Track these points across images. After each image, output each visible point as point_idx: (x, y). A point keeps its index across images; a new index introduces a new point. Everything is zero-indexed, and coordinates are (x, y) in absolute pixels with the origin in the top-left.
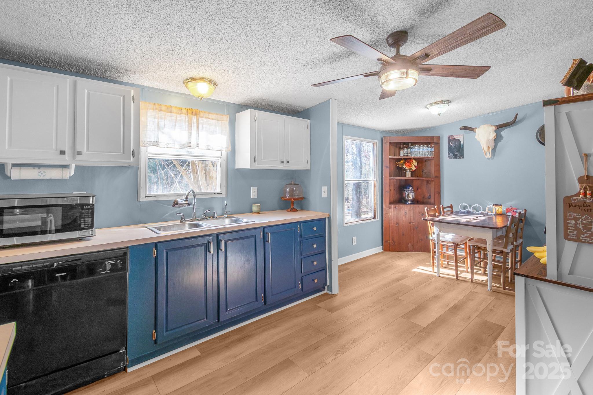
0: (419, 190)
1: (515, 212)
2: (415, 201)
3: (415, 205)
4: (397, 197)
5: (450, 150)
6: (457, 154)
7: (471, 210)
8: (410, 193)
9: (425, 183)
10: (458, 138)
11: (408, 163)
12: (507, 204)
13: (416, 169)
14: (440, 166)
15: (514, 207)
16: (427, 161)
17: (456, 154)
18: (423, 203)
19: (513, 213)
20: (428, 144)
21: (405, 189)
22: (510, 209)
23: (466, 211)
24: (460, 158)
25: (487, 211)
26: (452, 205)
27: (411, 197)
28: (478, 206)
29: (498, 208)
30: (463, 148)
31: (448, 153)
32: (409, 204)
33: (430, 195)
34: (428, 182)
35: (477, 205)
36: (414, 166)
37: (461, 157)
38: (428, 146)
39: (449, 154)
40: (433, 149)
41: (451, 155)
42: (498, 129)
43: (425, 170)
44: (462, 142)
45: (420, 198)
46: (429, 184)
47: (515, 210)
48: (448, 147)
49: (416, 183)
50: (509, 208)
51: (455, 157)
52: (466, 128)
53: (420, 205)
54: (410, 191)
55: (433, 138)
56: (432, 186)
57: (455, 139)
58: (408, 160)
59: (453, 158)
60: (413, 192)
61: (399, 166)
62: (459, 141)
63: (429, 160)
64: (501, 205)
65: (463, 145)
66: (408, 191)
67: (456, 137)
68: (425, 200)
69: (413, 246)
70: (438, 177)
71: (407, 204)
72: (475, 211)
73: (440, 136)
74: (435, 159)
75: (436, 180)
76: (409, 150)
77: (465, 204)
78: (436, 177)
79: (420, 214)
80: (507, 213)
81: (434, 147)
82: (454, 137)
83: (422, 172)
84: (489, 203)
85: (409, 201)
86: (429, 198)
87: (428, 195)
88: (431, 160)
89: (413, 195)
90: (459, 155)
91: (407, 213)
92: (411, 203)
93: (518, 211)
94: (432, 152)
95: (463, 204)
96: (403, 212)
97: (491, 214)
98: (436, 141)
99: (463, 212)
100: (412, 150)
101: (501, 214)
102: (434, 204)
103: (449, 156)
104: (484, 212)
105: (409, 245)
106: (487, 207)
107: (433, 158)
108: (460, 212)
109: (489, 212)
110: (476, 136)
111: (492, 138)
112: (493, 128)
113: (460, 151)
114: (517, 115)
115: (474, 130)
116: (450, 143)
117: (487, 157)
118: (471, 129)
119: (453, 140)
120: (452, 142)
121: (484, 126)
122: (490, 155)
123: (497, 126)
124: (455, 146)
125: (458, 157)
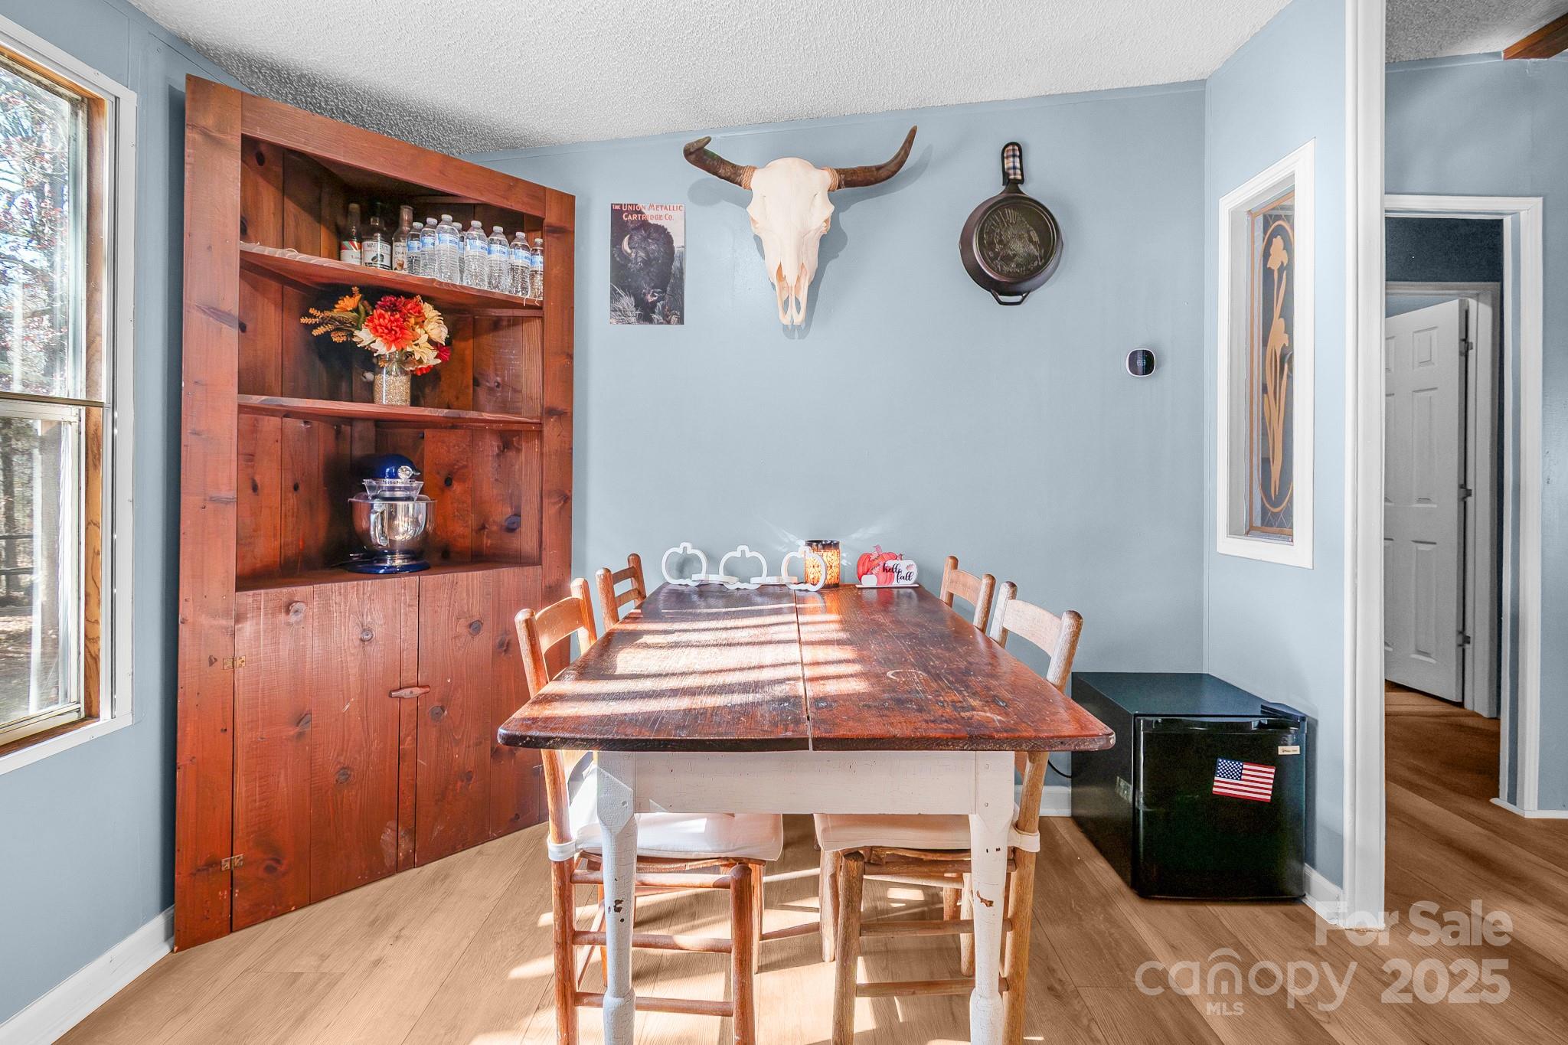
0: (457, 487)
1: (891, 570)
2: (430, 555)
3: (430, 580)
4: (316, 530)
5: (622, 278)
6: (654, 304)
7: (715, 579)
8: (400, 503)
9: (491, 445)
10: (659, 223)
11: (387, 315)
12: (854, 536)
13: (439, 361)
14: (571, 357)
15: (885, 550)
16: (505, 323)
17: (650, 299)
18: (479, 558)
19: (883, 575)
21: (366, 482)
22: (873, 557)
23: (692, 581)
24: (669, 323)
25: (785, 578)
26: (636, 559)
27: (404, 530)
28: (748, 554)
29: (829, 555)
30: (681, 271)
31: (613, 290)
32: (392, 572)
33: (518, 515)
34: (509, 438)
35: (746, 548)
36: (430, 341)
37: (674, 318)
38: (511, 238)
39: (614, 297)
40: (539, 259)
41: (627, 302)
42: (839, 187)
43: (491, 376)
44: (678, 243)
45: (461, 531)
46: (511, 454)
47: (890, 564)
49: (439, 449)
50: (868, 556)
51: (646, 314)
52: (703, 162)
53: (465, 574)
54: (399, 494)
55: (539, 193)
56: (527, 462)
57: (644, 225)
58: (388, 298)
59: (633, 319)
60: (419, 499)
61: (328, 334)
62: (662, 234)
63: (515, 322)
64: (836, 547)
65: (682, 259)
66: (387, 494)
67: (651, 216)
68: (487, 542)
69: (413, 833)
70: (562, 414)
71: (382, 571)
72: (735, 579)
73: (573, 197)
74: (550, 312)
75: (551, 429)
76: (400, 247)
77: (690, 551)
78: (551, 412)
79: (462, 629)
80: (860, 579)
81: (542, 252)
82: (640, 212)
83: (476, 383)
84: (792, 538)
85: (392, 553)
86: (511, 530)
87: (508, 511)
88: (529, 319)
89: (422, 518)
90: (663, 307)
91: (378, 631)
92: (403, 569)
93: (903, 565)
94: (534, 274)
95: (680, 550)
96: (346, 634)
97: (802, 587)
98: (551, 218)
99: (680, 588)
100: (415, 244)
101: (836, 586)
102: (537, 562)
103: (614, 310)
104: (772, 580)
105: (388, 836)
106: (787, 558)
107: (536, 309)
108: (665, 590)
109: (795, 579)
110: (753, 210)
111: (820, 227)
112: (825, 179)
113: (668, 288)
114: (913, 132)
115: (744, 178)
116: (621, 244)
117: (786, 321)
118: (728, 171)
119: (637, 229)
120: (630, 238)
121: (789, 160)
122: (799, 310)
123: (840, 172)
124: (647, 262)
125: (660, 313)
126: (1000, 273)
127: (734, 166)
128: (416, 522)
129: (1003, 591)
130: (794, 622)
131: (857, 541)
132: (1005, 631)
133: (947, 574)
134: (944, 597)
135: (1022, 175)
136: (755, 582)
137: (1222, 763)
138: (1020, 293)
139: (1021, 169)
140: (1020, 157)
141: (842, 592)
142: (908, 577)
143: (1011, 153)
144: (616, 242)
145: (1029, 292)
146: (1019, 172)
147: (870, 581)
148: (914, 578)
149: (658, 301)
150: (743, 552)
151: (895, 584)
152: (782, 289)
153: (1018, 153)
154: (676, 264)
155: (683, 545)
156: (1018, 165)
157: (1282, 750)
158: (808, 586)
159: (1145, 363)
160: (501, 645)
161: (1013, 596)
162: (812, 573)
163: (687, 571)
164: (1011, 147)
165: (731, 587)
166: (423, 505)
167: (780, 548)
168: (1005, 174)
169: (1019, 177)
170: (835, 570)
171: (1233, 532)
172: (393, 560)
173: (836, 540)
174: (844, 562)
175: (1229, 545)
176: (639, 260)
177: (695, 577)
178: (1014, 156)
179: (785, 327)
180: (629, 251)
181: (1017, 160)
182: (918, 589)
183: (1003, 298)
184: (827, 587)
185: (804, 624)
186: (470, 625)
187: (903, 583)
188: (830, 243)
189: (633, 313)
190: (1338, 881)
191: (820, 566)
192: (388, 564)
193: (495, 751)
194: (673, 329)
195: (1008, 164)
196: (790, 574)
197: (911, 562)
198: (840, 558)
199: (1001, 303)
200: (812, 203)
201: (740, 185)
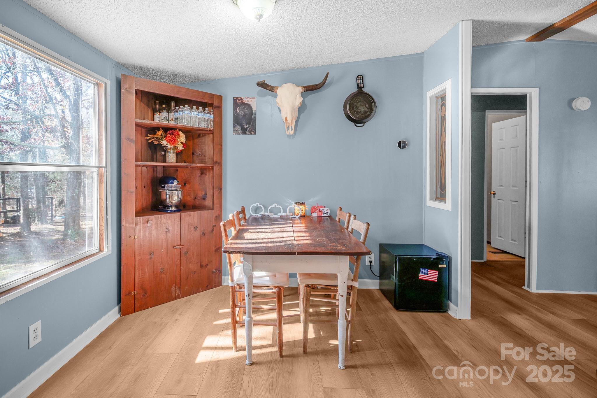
0: (188, 186)
1: (322, 211)
2: (182, 207)
3: (183, 214)
4: (146, 200)
5: (237, 121)
6: (247, 128)
7: (267, 214)
8: (174, 192)
9: (198, 173)
11: (171, 136)
12: (310, 200)
13: (183, 148)
14: (222, 146)
15: (319, 205)
16: (201, 135)
17: (245, 127)
18: (195, 208)
19: (319, 213)
20: (203, 105)
21: (164, 185)
22: (316, 207)
23: (260, 215)
24: (251, 134)
25: (288, 214)
26: (243, 208)
27: (175, 199)
28: (277, 206)
29: (302, 207)
30: (255, 117)
31: (234, 124)
32: (172, 212)
33: (206, 194)
34: (203, 171)
35: (276, 204)
36: (181, 143)
37: (253, 133)
38: (204, 110)
39: (235, 126)
40: (212, 116)
41: (238, 128)
42: (304, 92)
43: (198, 152)
44: (254, 109)
45: (189, 199)
46: (204, 176)
47: (321, 209)
48: (234, 114)
49: (183, 174)
50: (314, 207)
51: (244, 131)
52: (263, 85)
53: (193, 212)
54: (173, 189)
55: (212, 96)
56: (209, 178)
57: (244, 104)
58: (170, 131)
59: (240, 133)
60: (179, 190)
61: (153, 141)
62: (249, 106)
63: (204, 135)
64: (304, 204)
65: (255, 114)
66: (170, 189)
67: (246, 101)
68: (197, 203)
69: (180, 288)
70: (220, 164)
71: (169, 212)
72: (273, 214)
73: (222, 96)
74: (215, 133)
75: (216, 168)
76: (172, 114)
77: (259, 205)
78: (216, 163)
79: (192, 229)
80: (312, 214)
81: (213, 114)
82: (243, 100)
83: (193, 154)
84: (290, 201)
85: (171, 206)
86: (204, 199)
87: (203, 193)
88: (209, 134)
89: (180, 196)
90: (250, 129)
91: (170, 229)
92: (175, 211)
93: (325, 210)
95: (256, 205)
96: (162, 229)
97: (294, 216)
98: (216, 103)
99: (256, 217)
100: (177, 114)
101: (304, 216)
102: (212, 209)
103: (234, 130)
104: (284, 214)
105: (173, 289)
106: (289, 207)
107: (212, 132)
108: (251, 217)
109: (291, 214)
110: (278, 100)
111: (299, 105)
112: (300, 90)
113: (251, 124)
114: (328, 74)
115: (275, 90)
116: (236, 110)
117: (288, 133)
118: (270, 88)
119: (242, 105)
120: (239, 108)
121: (289, 84)
122: (292, 130)
123: (304, 87)
124: (245, 115)
125: (249, 131)
126: (355, 117)
127: (272, 87)
128: (178, 197)
129: (352, 217)
130: (291, 226)
131: (311, 202)
132: (352, 229)
133: (339, 212)
134: (337, 219)
135: (363, 85)
136: (279, 215)
137: (422, 270)
138: (362, 123)
139: (363, 83)
140: (363, 79)
141: (306, 218)
142: (327, 213)
143: (359, 78)
144: (235, 109)
145: (365, 123)
146: (362, 84)
147: (315, 215)
148: (329, 214)
149: (248, 127)
150: (275, 206)
151: (323, 215)
152: (287, 123)
153: (362, 78)
154: (253, 116)
155: (256, 203)
156: (362, 82)
157: (440, 266)
158: (296, 216)
160: (203, 233)
161: (355, 219)
162: (297, 212)
163: (257, 211)
164: (359, 77)
165: (272, 216)
166: (180, 192)
167: (287, 204)
168: (358, 85)
169: (362, 86)
170: (304, 211)
171: (431, 199)
172: (172, 208)
173: (304, 202)
175: (430, 203)
176: (242, 115)
177: (260, 213)
178: (360, 79)
179: (288, 135)
180: (239, 112)
181: (362, 80)
182: (330, 217)
183: (357, 124)
184: (301, 216)
185: (294, 227)
186: (194, 228)
187: (325, 215)
188: (302, 109)
189: (240, 131)
190: (457, 306)
191: (299, 210)
192: (170, 209)
193: (202, 266)
194: (253, 136)
195: (359, 82)
196: (290, 212)
197: (328, 209)
198: (306, 207)
199: (357, 126)
200: (296, 97)
201: (274, 92)
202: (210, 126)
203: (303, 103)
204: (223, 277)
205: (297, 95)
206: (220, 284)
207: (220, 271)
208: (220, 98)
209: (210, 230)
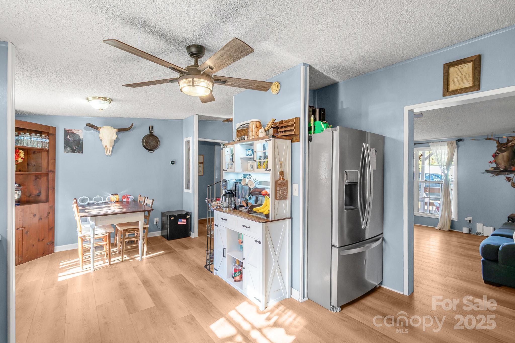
1: (129, 198)
3: (25, 206)
5: (67, 143)
6: (75, 149)
7: (92, 202)
10: (77, 133)
12: (121, 192)
13: (22, 161)
14: (55, 160)
15: (127, 194)
16: (36, 152)
18: (30, 202)
19: (127, 199)
20: (40, 133)
22: (125, 196)
24: (79, 153)
25: (107, 201)
28: (99, 197)
29: (116, 196)
30: (82, 143)
31: (65, 146)
33: (40, 192)
35: (99, 196)
36: (21, 157)
37: (80, 152)
38: (41, 136)
41: (69, 148)
42: (118, 132)
43: (33, 163)
44: (81, 138)
45: (27, 197)
46: (38, 180)
47: (128, 197)
48: (65, 140)
51: (73, 151)
52: (91, 125)
53: (32, 205)
55: (48, 127)
56: (43, 181)
57: (73, 133)
60: (20, 190)
62: (77, 135)
63: (40, 152)
64: (118, 194)
65: (82, 141)
67: (75, 132)
69: (22, 257)
70: (54, 172)
72: (96, 202)
73: (55, 128)
74: (50, 151)
75: (51, 175)
77: (85, 197)
78: (51, 171)
79: (32, 216)
81: (48, 139)
82: (72, 131)
83: (29, 165)
84: (108, 193)
86: (38, 196)
87: (38, 192)
88: (44, 152)
90: (78, 150)
93: (131, 197)
94: (46, 143)
95: (83, 197)
98: (51, 132)
99: (83, 204)
101: (118, 201)
102: (47, 201)
103: (65, 150)
104: (105, 201)
106: (107, 197)
107: (47, 151)
109: (109, 201)
110: (101, 135)
111: (115, 139)
112: (115, 130)
113: (79, 147)
114: (133, 124)
115: (99, 129)
116: (67, 137)
117: (107, 154)
118: (95, 127)
119: (71, 134)
120: (69, 136)
121: (108, 127)
122: (110, 152)
123: (118, 129)
124: (74, 141)
125: (77, 151)
126: (149, 147)
127: (96, 127)
128: (19, 195)
131: (123, 193)
132: (147, 204)
133: (139, 197)
134: (138, 201)
136: (100, 202)
137: (179, 220)
138: (153, 151)
141: (119, 202)
142: (132, 199)
144: (66, 137)
145: (154, 151)
147: (124, 200)
148: (133, 199)
149: (77, 148)
150: (98, 197)
151: (129, 200)
152: (106, 148)
154: (81, 142)
156: (152, 130)
157: (187, 217)
158: (112, 202)
159: (173, 163)
160: (40, 218)
162: (112, 200)
164: (151, 127)
166: (20, 192)
167: (105, 196)
168: (150, 131)
169: (152, 132)
170: (117, 199)
171: (186, 188)
173: (117, 193)
174: (119, 197)
175: (185, 190)
176: (72, 140)
177: (87, 202)
178: (151, 128)
180: (69, 138)
181: (152, 129)
182: (134, 201)
183: (149, 151)
184: (116, 202)
186: (33, 215)
187: (131, 200)
188: (117, 141)
189: (70, 151)
190: (193, 232)
191: (114, 198)
193: (39, 240)
194: (80, 154)
195: (151, 129)
196: (108, 200)
197: (132, 196)
198: (118, 197)
199: (149, 152)
200: (113, 135)
201: (97, 130)
202: (46, 147)
203: (117, 138)
204: (55, 247)
205: (113, 134)
206: (53, 251)
207: (53, 243)
208: (54, 128)
209: (45, 215)
